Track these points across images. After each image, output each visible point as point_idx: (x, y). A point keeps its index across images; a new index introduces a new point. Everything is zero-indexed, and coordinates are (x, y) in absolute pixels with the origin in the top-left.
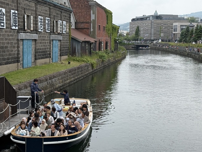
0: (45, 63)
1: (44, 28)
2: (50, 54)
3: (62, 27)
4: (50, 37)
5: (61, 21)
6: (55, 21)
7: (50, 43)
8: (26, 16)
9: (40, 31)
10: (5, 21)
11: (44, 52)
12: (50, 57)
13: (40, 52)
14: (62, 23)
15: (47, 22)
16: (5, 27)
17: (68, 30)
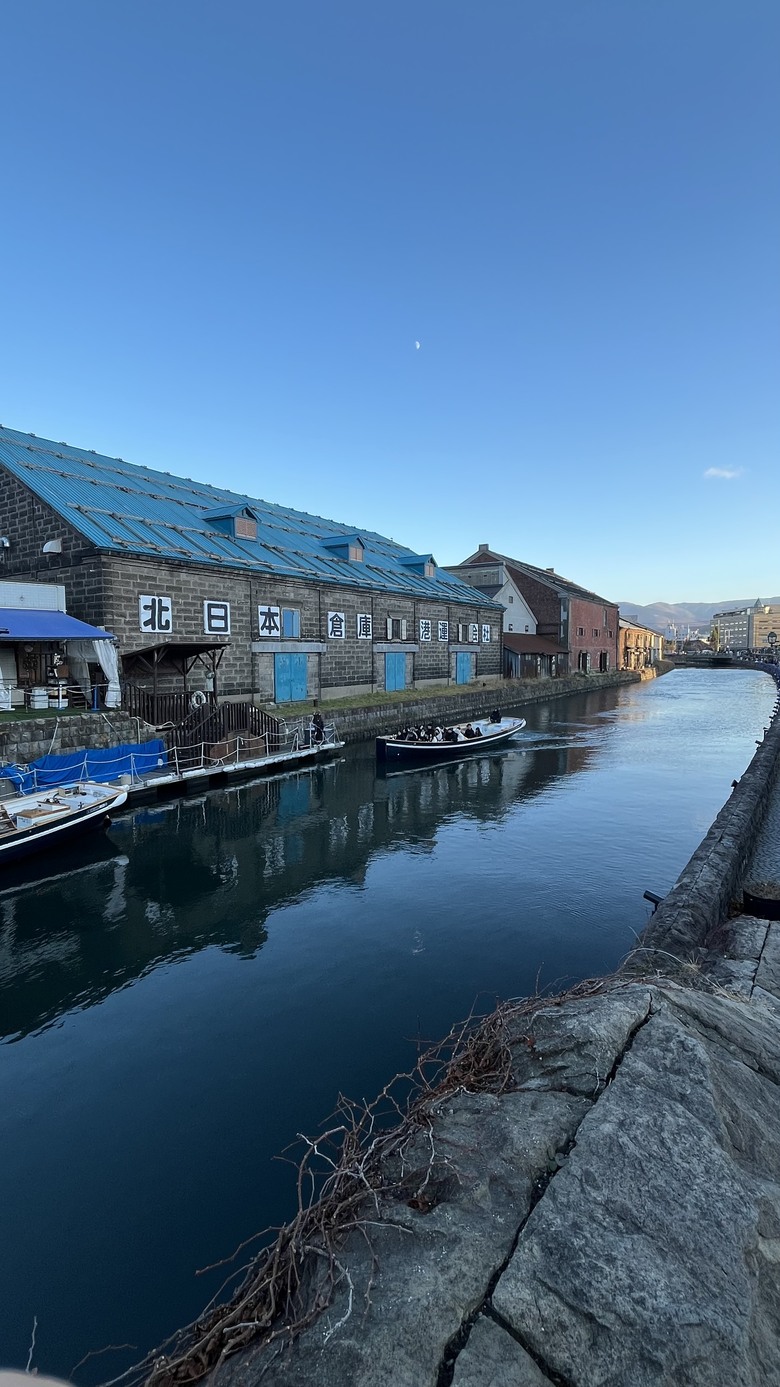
0: (437, 685)
1: (435, 637)
2: (449, 672)
3: (480, 634)
4: (448, 648)
5: (477, 625)
6: (460, 626)
7: (449, 656)
8: (390, 621)
9: (423, 639)
10: (343, 629)
11: (435, 669)
12: (450, 677)
13: (424, 669)
14: (480, 627)
15: (440, 627)
16: (343, 637)
17: (496, 637)
